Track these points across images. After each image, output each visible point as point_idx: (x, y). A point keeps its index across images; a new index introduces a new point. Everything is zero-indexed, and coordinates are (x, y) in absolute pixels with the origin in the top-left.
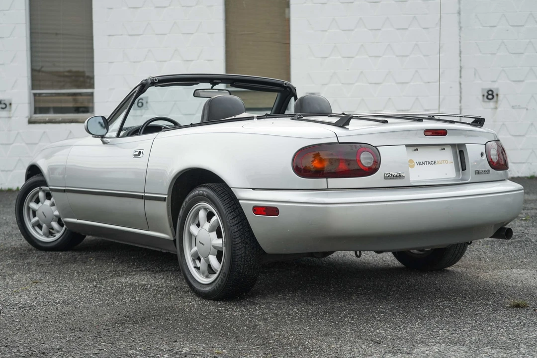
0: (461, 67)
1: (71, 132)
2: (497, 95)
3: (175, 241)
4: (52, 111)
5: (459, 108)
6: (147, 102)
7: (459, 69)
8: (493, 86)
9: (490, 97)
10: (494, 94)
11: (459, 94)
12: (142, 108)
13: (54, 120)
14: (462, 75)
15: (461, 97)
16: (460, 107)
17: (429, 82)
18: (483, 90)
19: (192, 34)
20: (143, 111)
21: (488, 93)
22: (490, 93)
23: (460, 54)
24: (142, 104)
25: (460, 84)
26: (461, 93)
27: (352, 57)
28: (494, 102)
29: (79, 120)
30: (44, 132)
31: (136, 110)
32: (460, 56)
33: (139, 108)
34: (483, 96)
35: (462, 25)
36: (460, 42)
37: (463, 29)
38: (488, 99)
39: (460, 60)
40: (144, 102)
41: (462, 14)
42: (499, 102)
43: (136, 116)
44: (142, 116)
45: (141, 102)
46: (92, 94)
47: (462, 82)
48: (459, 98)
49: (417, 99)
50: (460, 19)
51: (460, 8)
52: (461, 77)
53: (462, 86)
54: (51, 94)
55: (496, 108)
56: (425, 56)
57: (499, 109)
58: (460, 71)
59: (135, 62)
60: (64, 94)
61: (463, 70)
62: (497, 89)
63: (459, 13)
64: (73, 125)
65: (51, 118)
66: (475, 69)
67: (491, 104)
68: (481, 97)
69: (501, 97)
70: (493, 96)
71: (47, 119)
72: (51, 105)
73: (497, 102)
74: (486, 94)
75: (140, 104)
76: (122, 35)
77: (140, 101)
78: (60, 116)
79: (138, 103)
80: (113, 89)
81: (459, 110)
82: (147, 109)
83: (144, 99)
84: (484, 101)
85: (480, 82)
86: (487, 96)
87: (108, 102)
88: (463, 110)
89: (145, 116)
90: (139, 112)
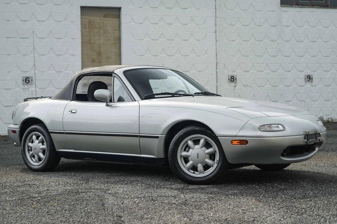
0: (217, 63)
2: (236, 79)
6: (32, 80)
7: (216, 64)
8: (234, 74)
9: (232, 80)
10: (235, 79)
11: (216, 78)
12: (29, 84)
14: (217, 67)
15: (217, 80)
16: (217, 85)
17: (200, 71)
18: (229, 76)
19: (61, 38)
20: (30, 86)
21: (231, 78)
22: (232, 77)
23: (216, 55)
24: (29, 81)
25: (217, 72)
26: (217, 77)
27: (158, 56)
28: (235, 83)
31: (25, 85)
32: (216, 57)
33: (27, 84)
34: (229, 79)
35: (217, 39)
36: (216, 49)
37: (218, 41)
39: (217, 59)
40: (30, 80)
41: (217, 33)
42: (237, 83)
43: (25, 89)
44: (29, 89)
48: (216, 80)
50: (216, 35)
51: (216, 30)
52: (217, 68)
53: (218, 73)
55: (235, 86)
56: (197, 56)
57: (237, 87)
58: (217, 65)
59: (24, 55)
61: (218, 65)
62: (236, 76)
63: (216, 32)
66: (224, 64)
67: (233, 84)
68: (227, 80)
69: (238, 80)
73: (236, 83)
74: (230, 78)
75: (27, 81)
76: (16, 38)
77: (27, 79)
79: (26, 80)
80: (10, 72)
81: (216, 88)
82: (32, 85)
83: (30, 78)
84: (229, 82)
85: (227, 71)
86: (231, 80)
87: (6, 80)
88: (218, 87)
89: (30, 89)
90: (26, 86)
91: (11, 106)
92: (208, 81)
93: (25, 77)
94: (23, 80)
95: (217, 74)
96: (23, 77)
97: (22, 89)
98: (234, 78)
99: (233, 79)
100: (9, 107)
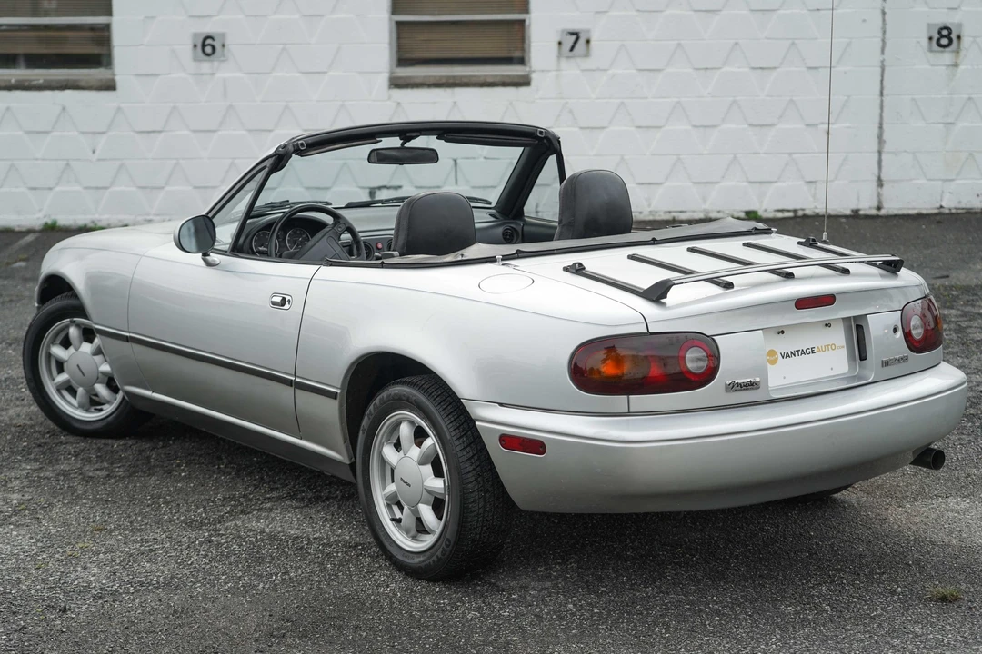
1: (64, 109)
2: (959, 37)
3: (353, 466)
4: (22, 62)
5: (880, 64)
6: (223, 46)
8: (951, 19)
9: (945, 41)
10: (953, 36)
11: (880, 34)
12: (212, 57)
13: (27, 84)
15: (883, 41)
16: (882, 62)
18: (930, 26)
20: (216, 64)
21: (939, 32)
22: (945, 32)
24: (214, 48)
25: (884, 13)
26: (884, 32)
28: (953, 51)
29: (82, 84)
30: (8, 109)
31: (200, 61)
33: (206, 58)
34: (931, 39)
38: (939, 45)
40: (217, 44)
42: (963, 53)
43: (202, 74)
44: (213, 74)
45: (209, 45)
46: (107, 27)
47: (886, 10)
48: (880, 44)
49: (793, 44)
53: (887, 17)
54: (21, 27)
55: (956, 65)
57: (962, 67)
60: (47, 27)
62: (960, 25)
64: (68, 92)
65: (21, 78)
67: (946, 57)
68: (925, 41)
69: (966, 41)
70: (951, 41)
71: (13, 81)
72: (20, 50)
73: (957, 52)
74: (936, 36)
75: (208, 50)
77: (209, 41)
78: (39, 74)
79: (204, 46)
80: (153, 18)
81: (879, 70)
82: (224, 61)
83: (216, 38)
84: (931, 50)
85: (926, 9)
86: (938, 40)
87: (142, 45)
88: (886, 69)
89: (219, 75)
90: (206, 66)
91: (160, 132)
92: (849, 45)
93: (201, 34)
94: (195, 46)
95: (884, 20)
96: (195, 35)
97: (190, 74)
98: (950, 33)
99: (949, 37)
100: (152, 135)
